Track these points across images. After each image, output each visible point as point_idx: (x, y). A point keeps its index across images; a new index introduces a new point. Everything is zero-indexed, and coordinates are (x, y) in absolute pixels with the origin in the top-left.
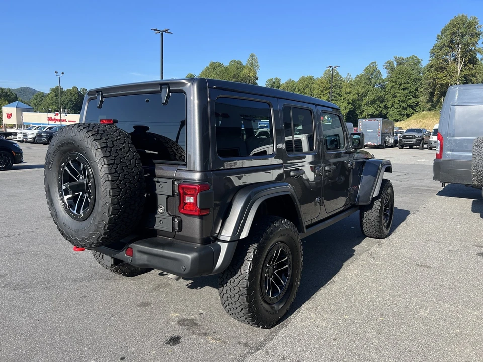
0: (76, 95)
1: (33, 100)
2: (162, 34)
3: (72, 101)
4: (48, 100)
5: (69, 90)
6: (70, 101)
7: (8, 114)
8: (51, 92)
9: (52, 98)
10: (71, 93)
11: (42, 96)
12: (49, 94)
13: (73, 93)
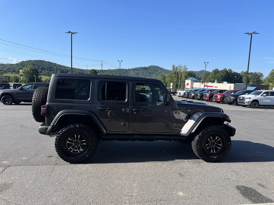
0: (225, 73)
1: (203, 76)
2: (252, 35)
3: (222, 76)
4: (210, 76)
5: (222, 71)
6: (221, 76)
7: (187, 83)
8: (212, 72)
9: (213, 75)
10: (222, 72)
11: (208, 73)
12: (211, 73)
13: (224, 71)
